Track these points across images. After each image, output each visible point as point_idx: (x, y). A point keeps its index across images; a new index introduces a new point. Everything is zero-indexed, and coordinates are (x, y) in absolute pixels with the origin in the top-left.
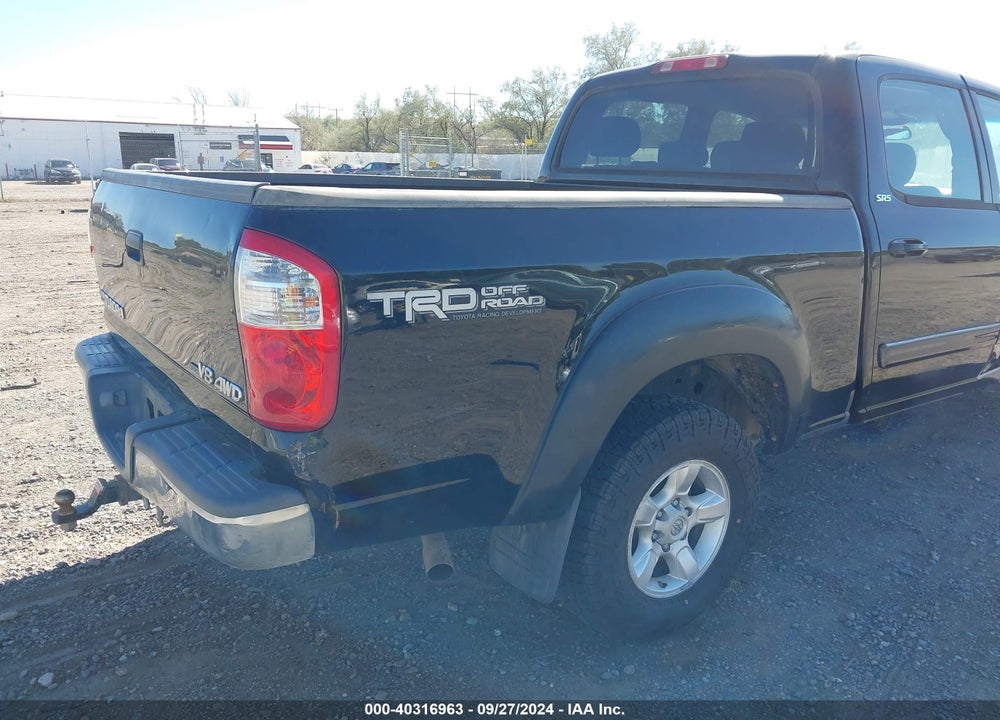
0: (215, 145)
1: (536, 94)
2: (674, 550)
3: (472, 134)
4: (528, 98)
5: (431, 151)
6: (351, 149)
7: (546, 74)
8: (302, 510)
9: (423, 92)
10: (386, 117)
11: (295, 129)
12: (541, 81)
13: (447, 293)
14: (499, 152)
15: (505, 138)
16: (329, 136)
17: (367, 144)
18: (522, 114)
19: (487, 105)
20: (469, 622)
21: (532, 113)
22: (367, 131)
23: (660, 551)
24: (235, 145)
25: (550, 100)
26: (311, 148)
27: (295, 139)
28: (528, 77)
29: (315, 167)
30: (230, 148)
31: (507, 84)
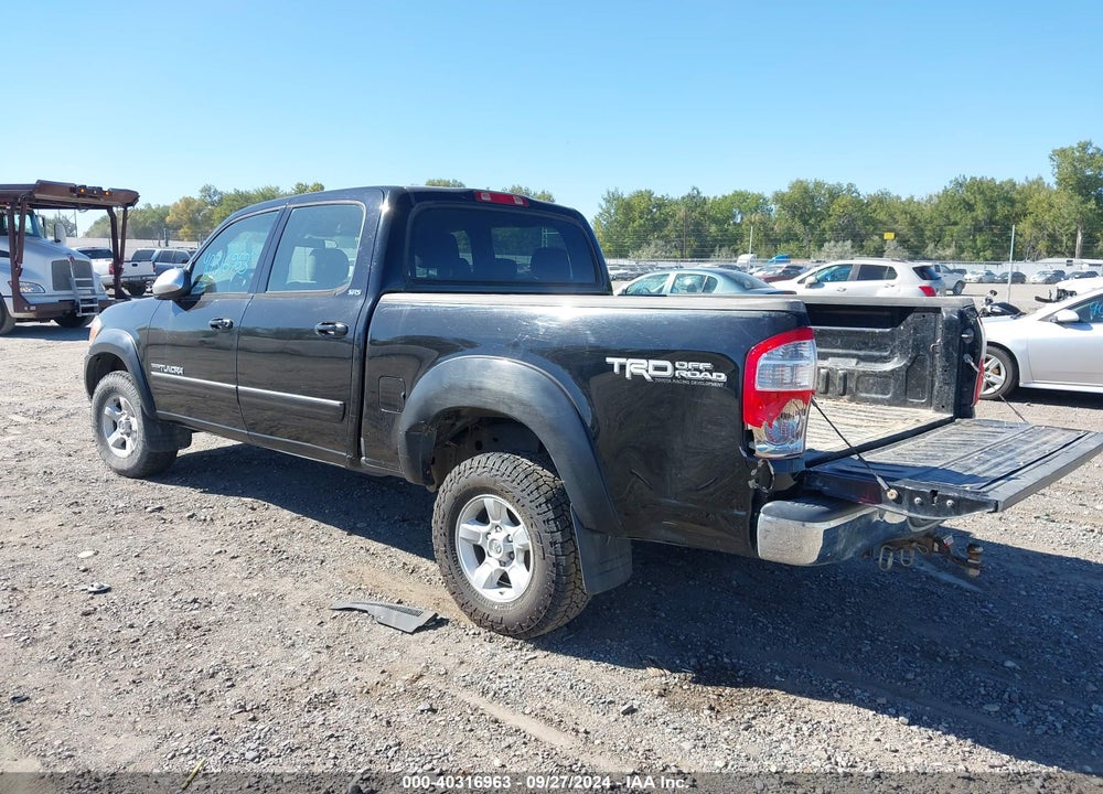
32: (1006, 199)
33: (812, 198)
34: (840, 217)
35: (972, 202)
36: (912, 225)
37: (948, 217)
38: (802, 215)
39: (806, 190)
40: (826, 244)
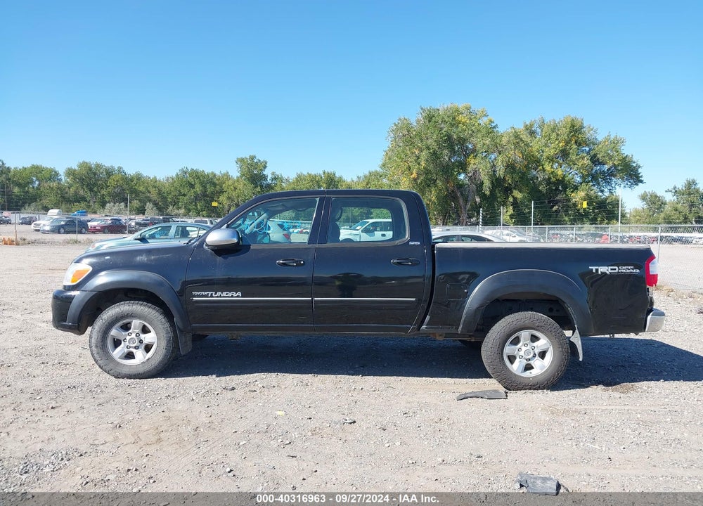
32: (211, 182)
33: (95, 174)
34: (115, 188)
35: (193, 183)
36: (160, 194)
37: (180, 191)
38: (88, 185)
39: (90, 169)
40: (108, 205)
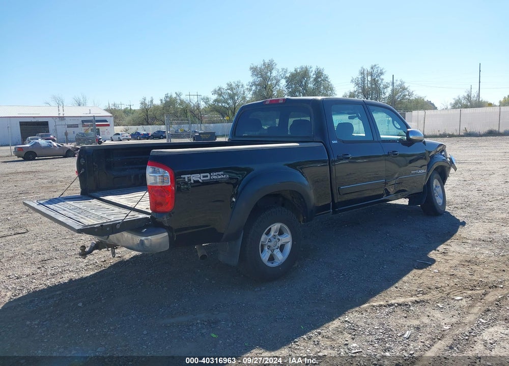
0: (69, 126)
1: (229, 95)
2: (275, 252)
3: (200, 114)
4: (226, 97)
5: (180, 124)
6: (139, 124)
7: (234, 85)
8: (166, 234)
9: (174, 96)
10: (156, 108)
11: (111, 116)
12: (231, 89)
13: (202, 175)
14: (213, 123)
15: (217, 116)
16: (128, 118)
17: (147, 122)
18: (223, 104)
19: (206, 100)
20: (213, 282)
21: (228, 104)
22: (147, 115)
23: (270, 252)
24: (80, 126)
25: (236, 98)
26: (119, 125)
27: (111, 121)
28: (225, 86)
29: (122, 134)
30: (78, 127)
31: (215, 91)
